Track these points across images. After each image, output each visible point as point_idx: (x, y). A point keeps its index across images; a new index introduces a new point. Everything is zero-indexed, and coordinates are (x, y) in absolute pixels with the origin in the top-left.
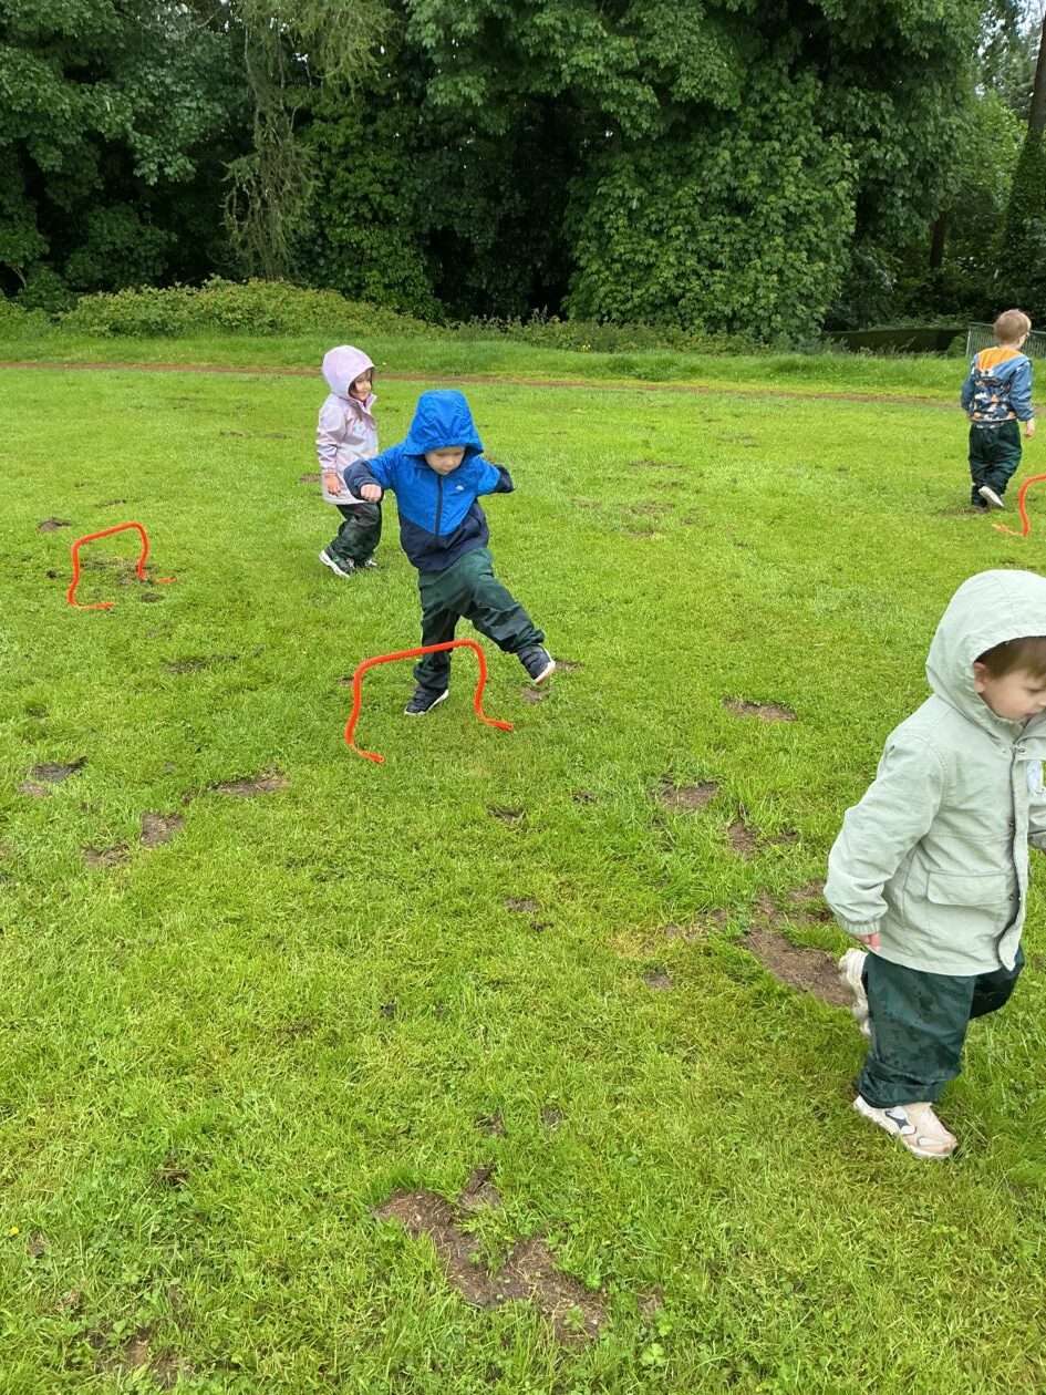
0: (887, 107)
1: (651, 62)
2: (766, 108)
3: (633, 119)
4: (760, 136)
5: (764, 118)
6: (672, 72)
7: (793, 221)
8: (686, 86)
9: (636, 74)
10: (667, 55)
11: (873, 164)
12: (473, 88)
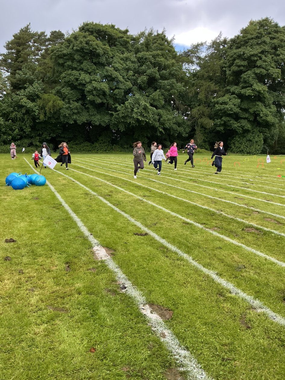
0: (267, 129)
1: (241, 125)
2: (253, 130)
3: (239, 131)
4: (252, 133)
6: (244, 126)
7: (257, 142)
8: (246, 128)
11: (266, 135)
12: (222, 128)
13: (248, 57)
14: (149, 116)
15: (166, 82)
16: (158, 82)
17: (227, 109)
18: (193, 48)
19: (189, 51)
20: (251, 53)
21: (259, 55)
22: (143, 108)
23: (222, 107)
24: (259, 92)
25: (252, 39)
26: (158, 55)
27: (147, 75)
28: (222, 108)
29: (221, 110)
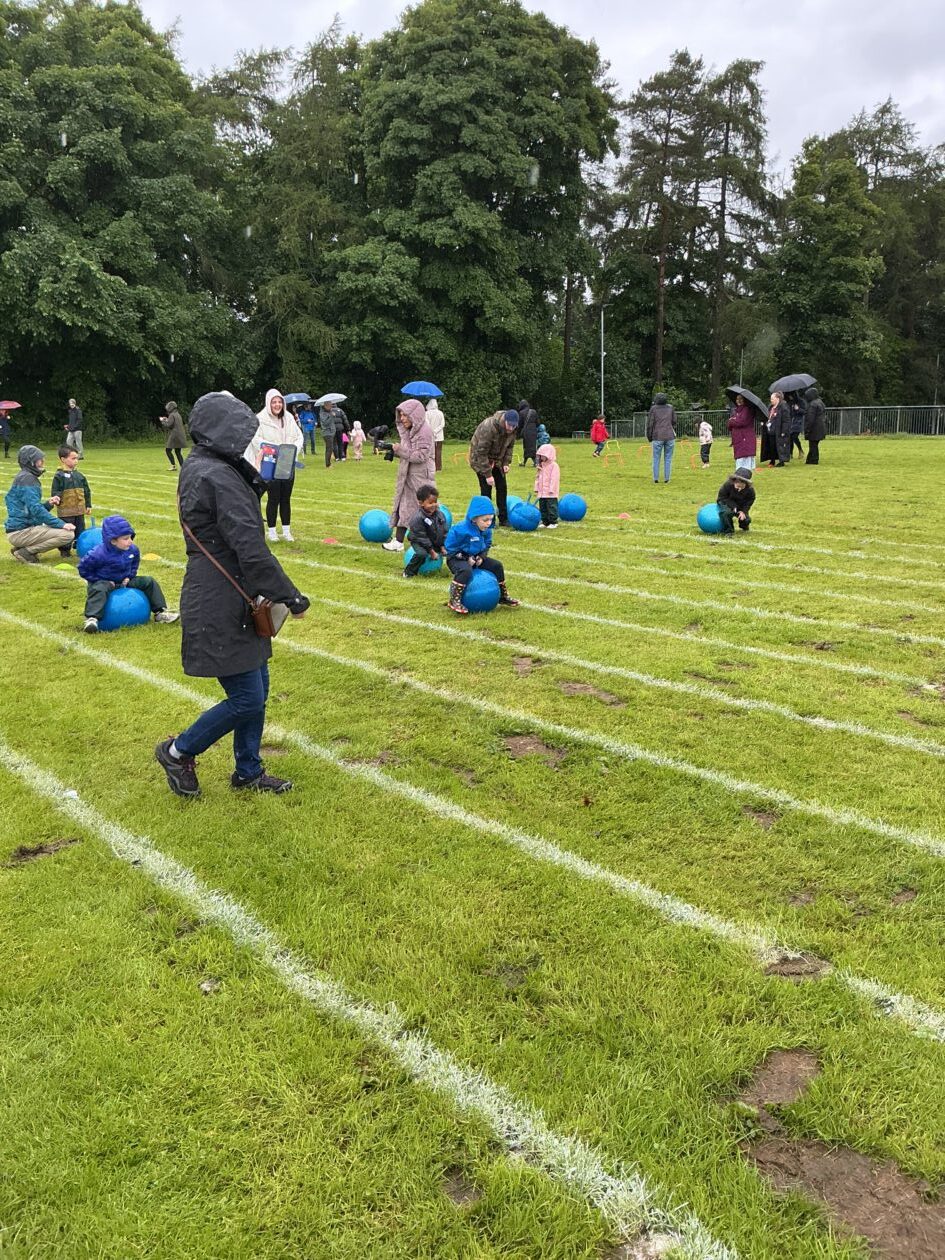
0: (509, 359)
1: (429, 347)
2: (467, 361)
3: (423, 367)
4: (466, 371)
5: (466, 364)
6: (436, 351)
7: (480, 400)
8: (442, 356)
9: (424, 352)
10: (434, 346)
11: (505, 379)
13: (433, 111)
14: (100, 308)
15: (156, 182)
16: (127, 184)
17: (379, 290)
18: (248, 69)
19: (232, 77)
20: (440, 98)
21: (468, 107)
22: (75, 279)
23: (361, 281)
24: (475, 233)
25: (440, 47)
26: (116, 81)
27: (79, 155)
28: (361, 284)
29: (356, 292)
